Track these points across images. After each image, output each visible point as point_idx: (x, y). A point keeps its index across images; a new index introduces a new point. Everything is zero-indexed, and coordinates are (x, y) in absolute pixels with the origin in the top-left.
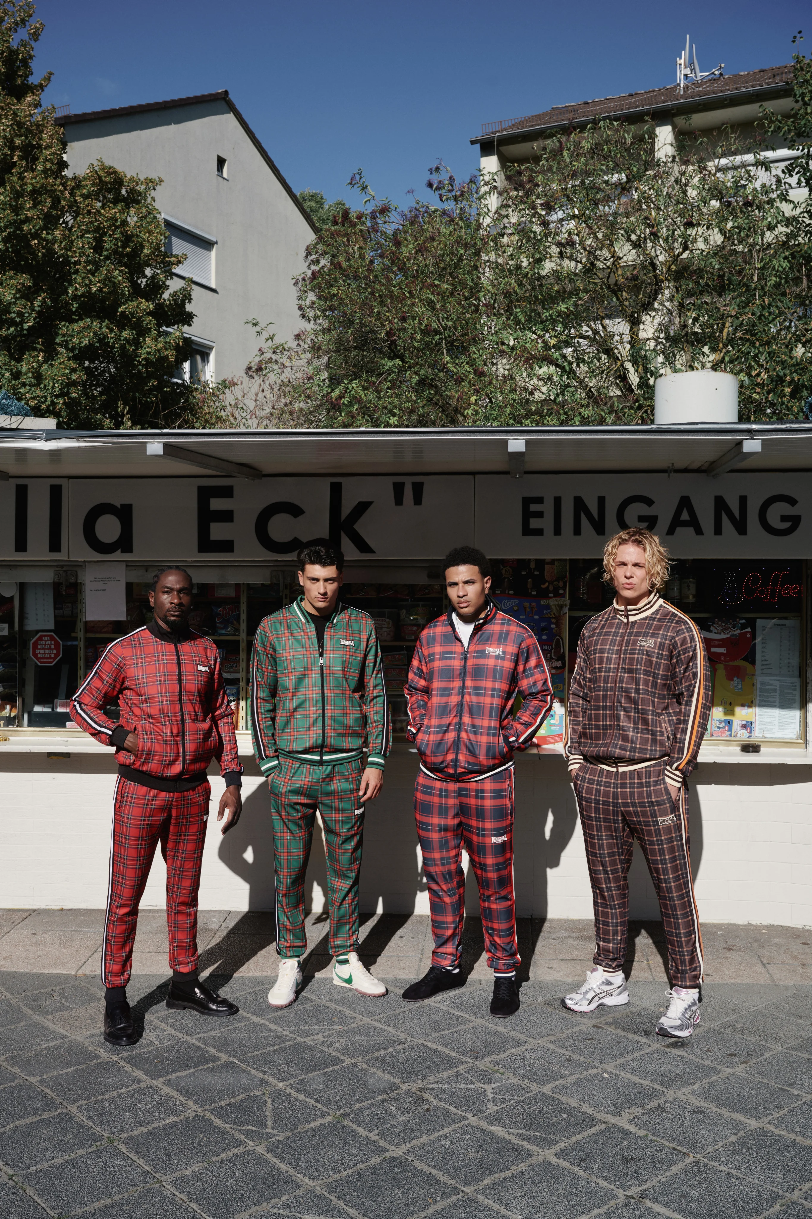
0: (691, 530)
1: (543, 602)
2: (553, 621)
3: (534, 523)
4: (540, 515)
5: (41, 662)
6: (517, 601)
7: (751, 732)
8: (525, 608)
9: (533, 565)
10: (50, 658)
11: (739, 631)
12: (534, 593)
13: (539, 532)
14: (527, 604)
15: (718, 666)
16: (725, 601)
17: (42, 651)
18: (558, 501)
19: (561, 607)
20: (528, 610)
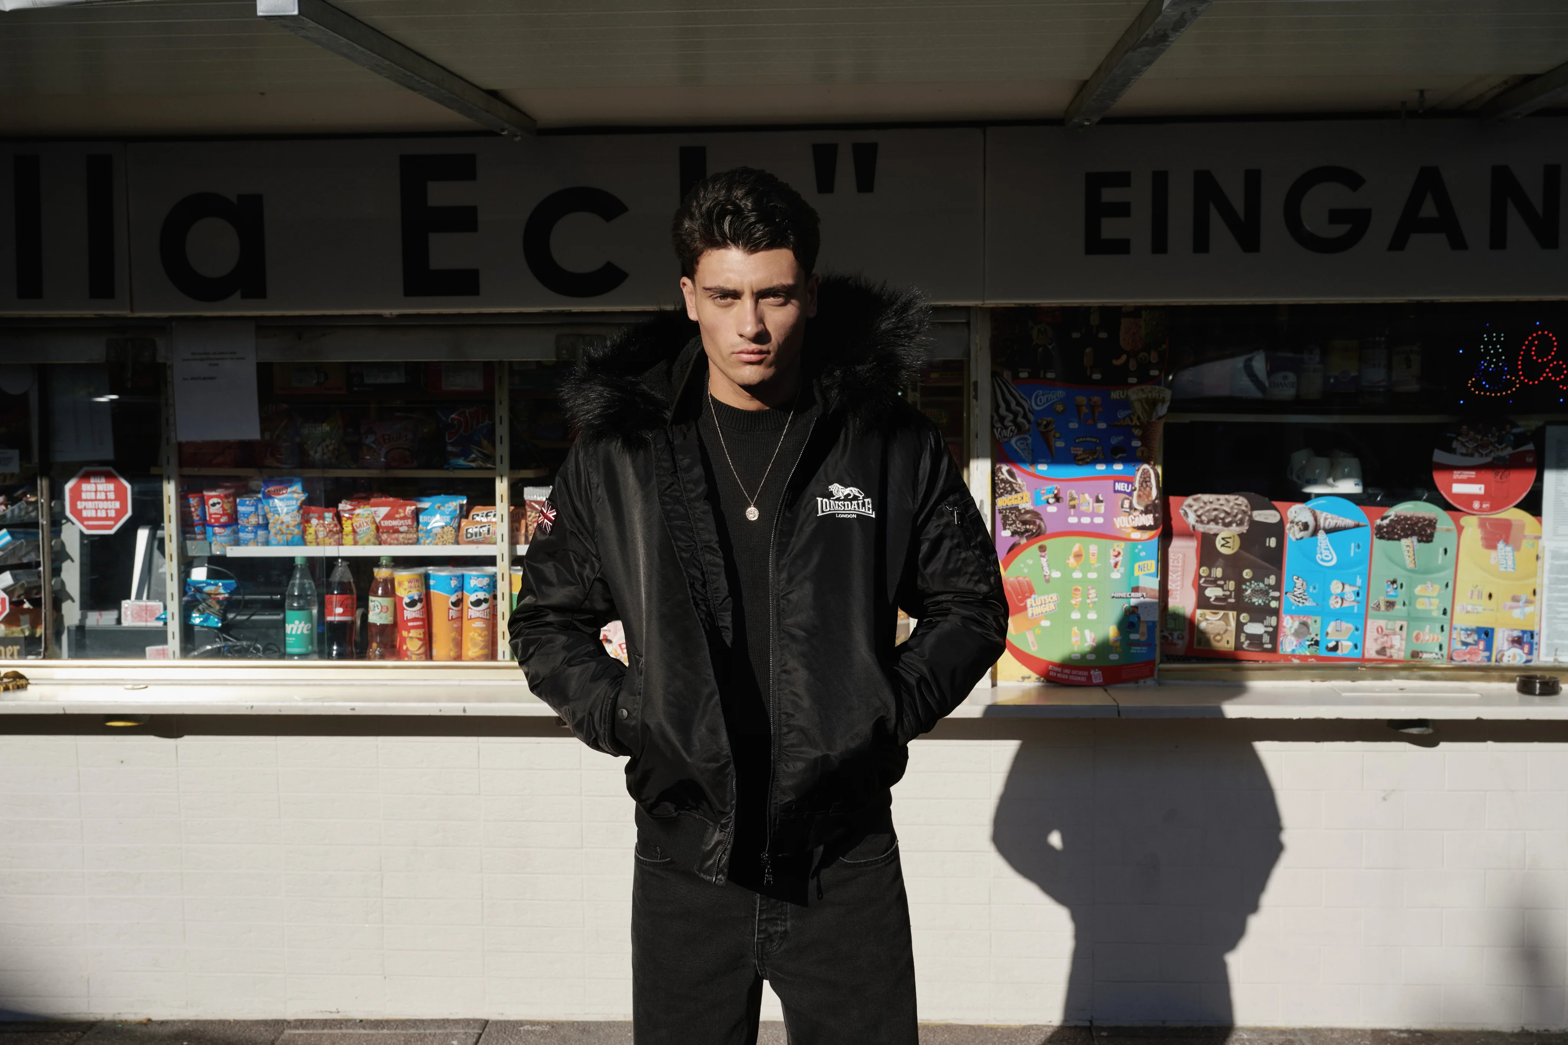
0: (1440, 240)
1: (1115, 395)
2: (1137, 432)
3: (1111, 228)
4: (1122, 210)
5: (89, 527)
6: (1061, 393)
7: (1530, 652)
8: (1079, 407)
9: (1095, 320)
10: (107, 518)
11: (1509, 451)
12: (1097, 376)
13: (1121, 247)
14: (1082, 399)
15: (1465, 521)
16: (1483, 388)
17: (90, 505)
18: (1160, 181)
19: (1153, 404)
20: (1085, 410)
